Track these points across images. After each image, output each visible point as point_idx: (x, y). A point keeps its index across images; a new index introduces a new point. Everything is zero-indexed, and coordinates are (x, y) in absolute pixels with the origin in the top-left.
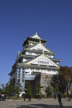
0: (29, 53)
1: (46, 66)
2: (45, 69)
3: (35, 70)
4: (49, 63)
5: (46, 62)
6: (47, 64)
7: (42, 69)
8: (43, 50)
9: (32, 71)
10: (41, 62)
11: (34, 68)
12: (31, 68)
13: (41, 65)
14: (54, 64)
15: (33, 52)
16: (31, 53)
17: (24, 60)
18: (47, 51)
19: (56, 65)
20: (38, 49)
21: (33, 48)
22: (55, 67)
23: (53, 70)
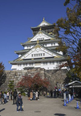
0: (28, 47)
1: (41, 58)
2: (40, 62)
3: (28, 66)
4: (46, 54)
5: (41, 54)
6: (43, 56)
7: (36, 63)
9: (25, 66)
10: (35, 55)
11: (26, 64)
12: (24, 64)
13: (35, 59)
14: (51, 54)
15: (32, 45)
16: (30, 46)
17: (20, 56)
18: (50, 39)
19: (54, 55)
20: (38, 39)
21: (32, 40)
22: (53, 57)
23: (50, 62)
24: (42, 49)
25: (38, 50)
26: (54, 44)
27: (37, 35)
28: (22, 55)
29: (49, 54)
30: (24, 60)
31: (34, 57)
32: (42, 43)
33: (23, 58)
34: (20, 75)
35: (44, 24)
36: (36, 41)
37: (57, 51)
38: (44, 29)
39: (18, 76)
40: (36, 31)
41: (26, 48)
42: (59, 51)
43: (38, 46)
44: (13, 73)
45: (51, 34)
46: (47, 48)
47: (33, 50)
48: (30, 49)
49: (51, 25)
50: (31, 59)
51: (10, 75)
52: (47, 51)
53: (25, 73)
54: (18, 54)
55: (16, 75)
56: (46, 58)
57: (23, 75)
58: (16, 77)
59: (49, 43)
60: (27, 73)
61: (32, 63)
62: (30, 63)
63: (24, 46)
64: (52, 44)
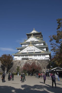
0: (24, 45)
1: (33, 53)
2: (32, 55)
3: (25, 57)
4: (36, 50)
5: (33, 50)
6: (34, 51)
7: (30, 55)
8: (35, 41)
9: (23, 57)
10: (29, 50)
11: (24, 56)
12: (22, 56)
13: (29, 53)
15: (27, 44)
16: (26, 45)
17: (19, 51)
18: (38, 41)
19: (41, 51)
20: (31, 41)
21: (27, 41)
22: (40, 52)
23: (39, 55)
24: (34, 47)
25: (31, 48)
26: (41, 44)
27: (30, 38)
28: (20, 50)
29: (38, 50)
30: (22, 53)
31: (28, 52)
32: (33, 43)
33: (21, 52)
34: (22, 63)
35: (34, 32)
36: (29, 42)
37: (42, 48)
38: (34, 34)
39: (21, 64)
40: (29, 36)
41: (23, 46)
42: (44, 49)
43: (31, 45)
44: (18, 62)
45: (39, 38)
46: (36, 46)
47: (28, 47)
48: (26, 47)
49: (39, 32)
50: (26, 53)
51: (16, 63)
52: (36, 49)
53: (25, 62)
54: (18, 49)
55: (19, 63)
56: (36, 52)
57: (24, 63)
58: (20, 64)
59: (37, 43)
60: (27, 62)
61: (27, 55)
62: (26, 56)
63: (22, 45)
64: (39, 44)
